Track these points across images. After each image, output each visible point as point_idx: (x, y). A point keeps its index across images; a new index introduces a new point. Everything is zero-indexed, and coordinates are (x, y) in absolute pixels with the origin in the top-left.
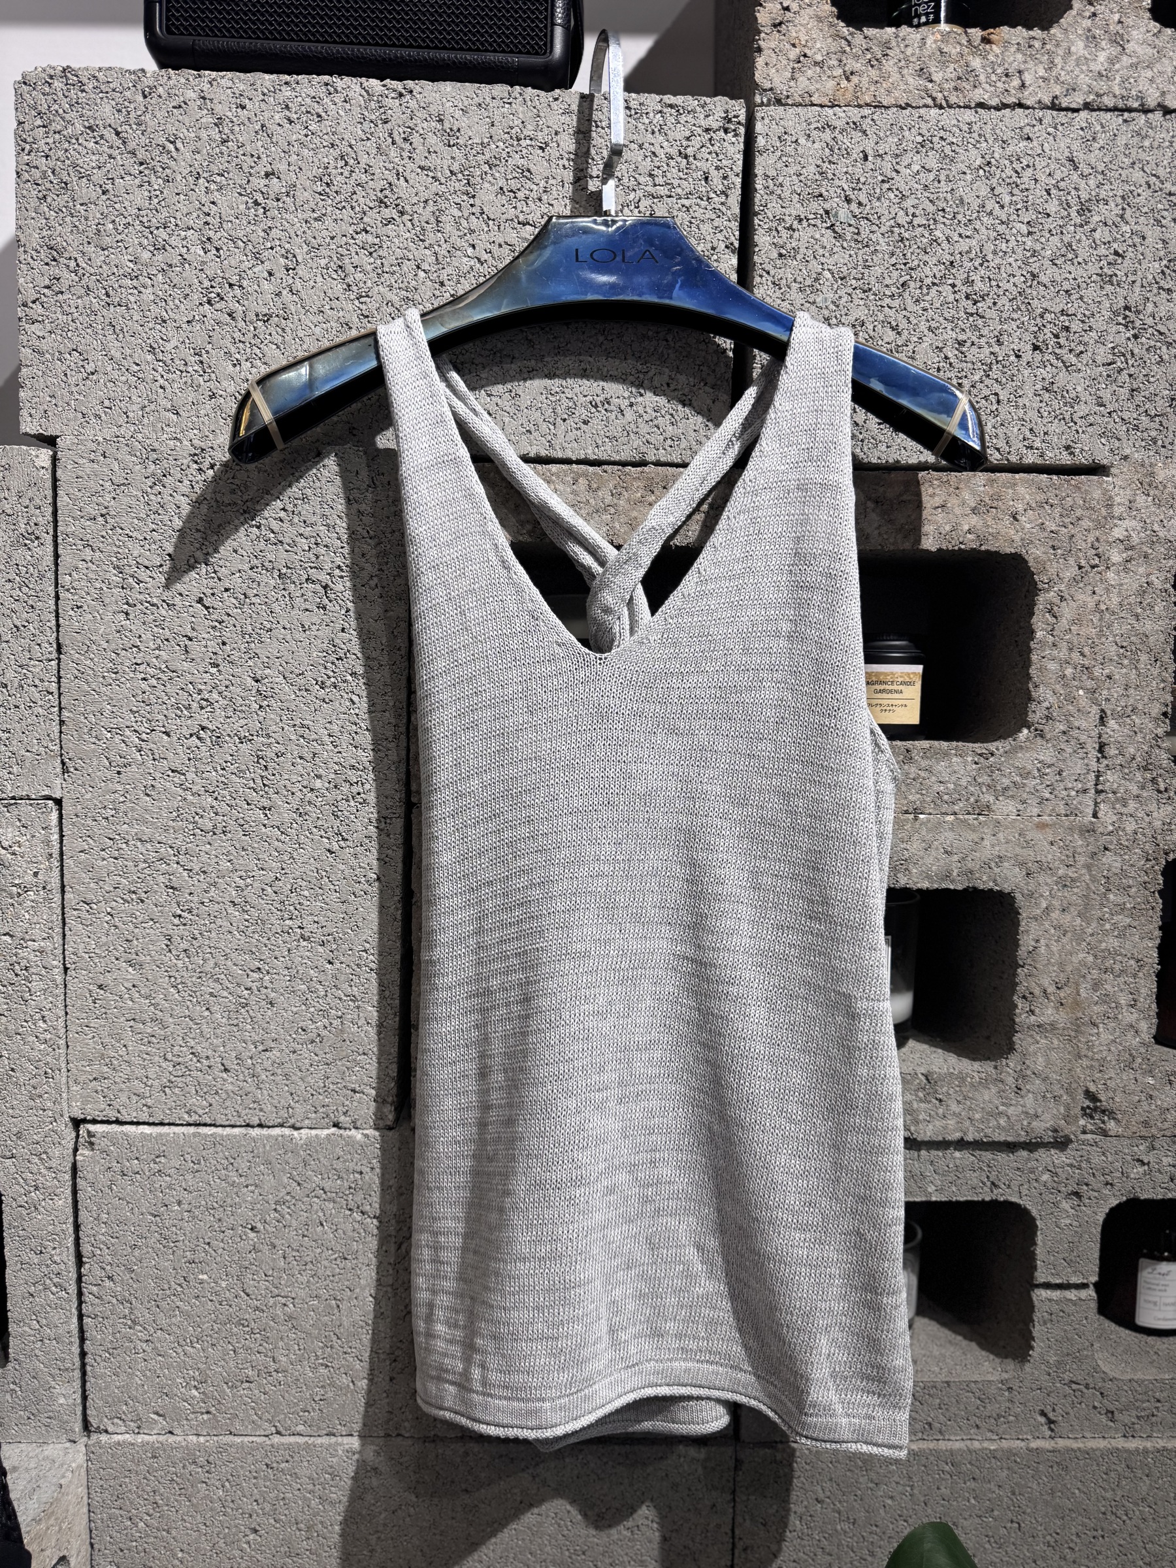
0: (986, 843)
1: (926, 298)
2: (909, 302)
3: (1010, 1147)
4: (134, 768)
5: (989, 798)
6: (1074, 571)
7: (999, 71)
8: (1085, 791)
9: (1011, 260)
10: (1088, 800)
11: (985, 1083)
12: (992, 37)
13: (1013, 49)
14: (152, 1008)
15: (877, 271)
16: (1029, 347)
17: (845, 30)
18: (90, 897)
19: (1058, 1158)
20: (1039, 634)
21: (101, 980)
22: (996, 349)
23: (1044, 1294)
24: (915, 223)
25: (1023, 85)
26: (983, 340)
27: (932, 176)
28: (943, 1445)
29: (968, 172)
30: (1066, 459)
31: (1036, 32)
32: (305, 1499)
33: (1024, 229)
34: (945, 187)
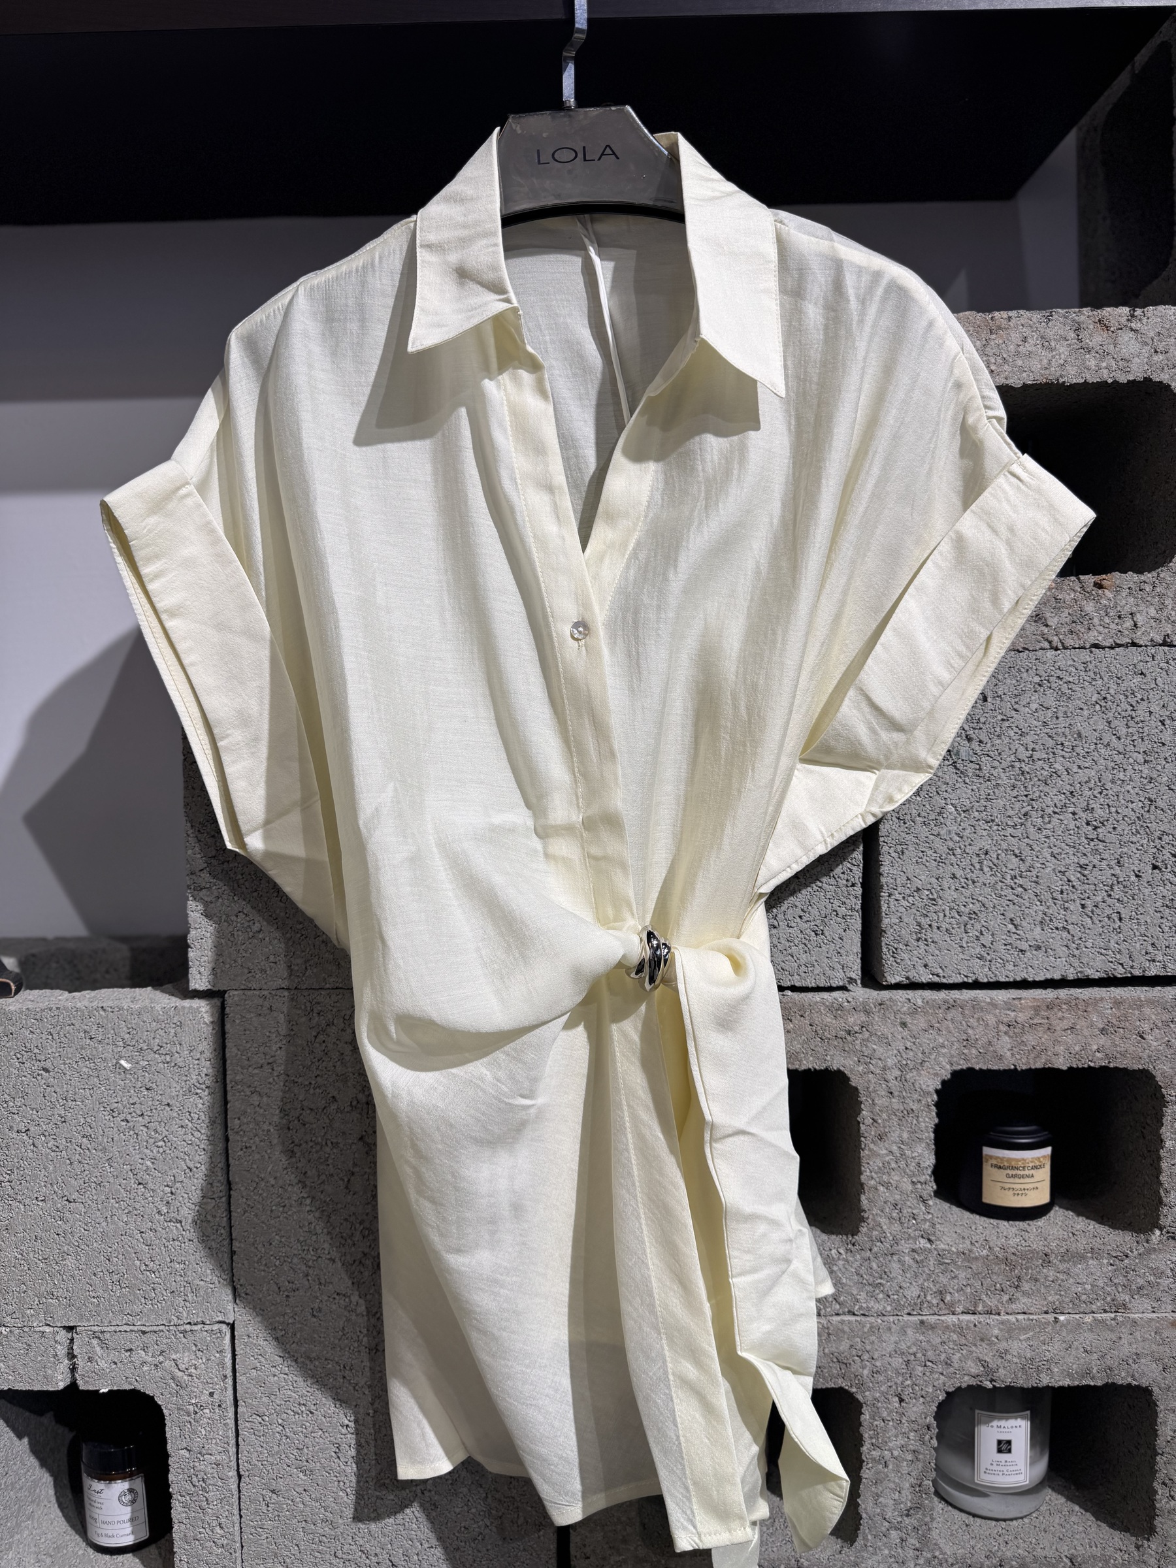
0: (1124, 1341)
1: (1048, 826)
2: (1031, 830)
4: (301, 1292)
5: (1125, 1297)
7: (1111, 614)
9: (1129, 788)
12: (1104, 583)
13: (1125, 593)
14: (323, 1510)
15: (1001, 803)
16: (1149, 868)
18: (263, 1409)
20: (1168, 1144)
21: (274, 1486)
22: (1117, 870)
24: (1035, 757)
25: (1135, 625)
26: (1104, 863)
27: (1050, 713)
29: (1086, 708)
31: (1147, 576)
33: (1140, 758)
34: (1062, 722)
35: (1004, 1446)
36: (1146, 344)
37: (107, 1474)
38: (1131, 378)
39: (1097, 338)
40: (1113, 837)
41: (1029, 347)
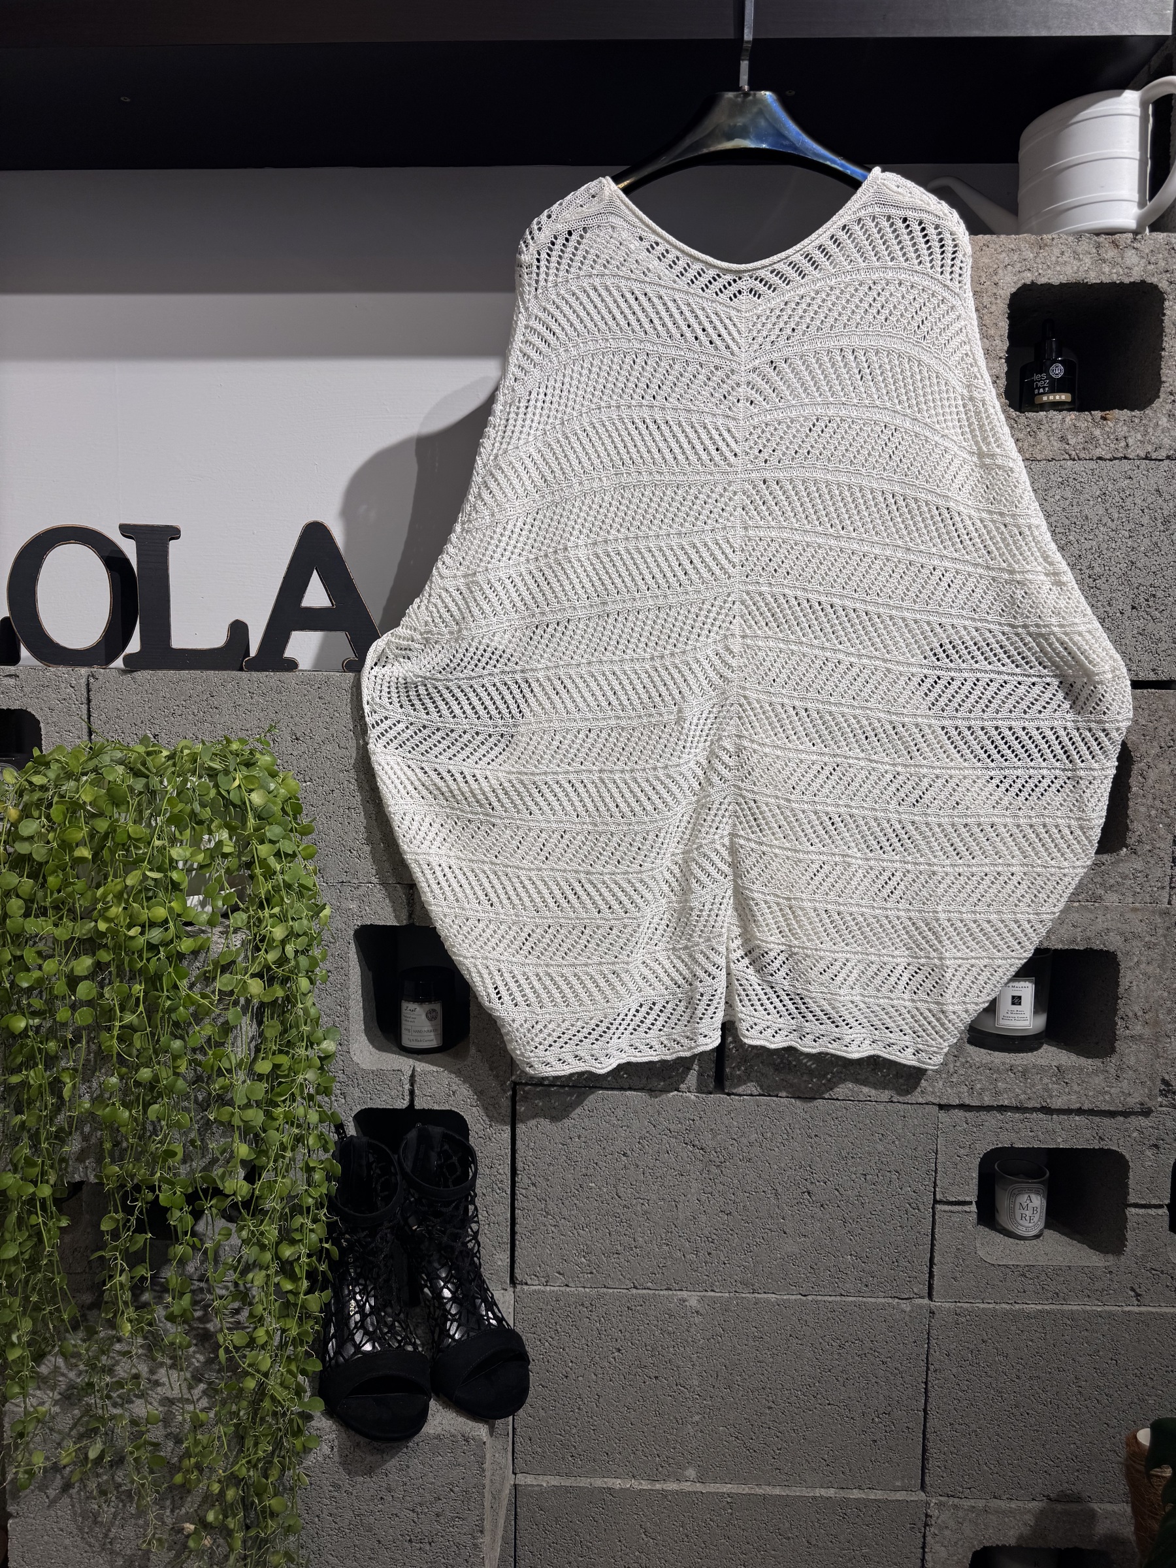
0: (1099, 920)
3: (1112, 1114)
5: (1101, 891)
6: (1158, 750)
7: (1111, 437)
8: (1163, 888)
9: (1118, 553)
10: (1165, 894)
11: (1096, 1072)
12: (1108, 416)
13: (1121, 424)
16: (1129, 608)
17: (1014, 414)
19: (1143, 1122)
20: (1134, 789)
22: (1108, 609)
23: (1133, 1210)
25: (1127, 445)
27: (1068, 502)
28: (1065, 1307)
29: (1091, 499)
30: (1152, 677)
31: (1137, 413)
32: (651, 1331)
33: (1127, 534)
34: (1076, 509)
35: (1016, 1000)
36: (1142, 257)
37: (418, 999)
38: (1132, 280)
39: (1111, 253)
40: (1105, 587)
41: (1065, 258)
